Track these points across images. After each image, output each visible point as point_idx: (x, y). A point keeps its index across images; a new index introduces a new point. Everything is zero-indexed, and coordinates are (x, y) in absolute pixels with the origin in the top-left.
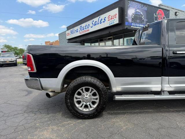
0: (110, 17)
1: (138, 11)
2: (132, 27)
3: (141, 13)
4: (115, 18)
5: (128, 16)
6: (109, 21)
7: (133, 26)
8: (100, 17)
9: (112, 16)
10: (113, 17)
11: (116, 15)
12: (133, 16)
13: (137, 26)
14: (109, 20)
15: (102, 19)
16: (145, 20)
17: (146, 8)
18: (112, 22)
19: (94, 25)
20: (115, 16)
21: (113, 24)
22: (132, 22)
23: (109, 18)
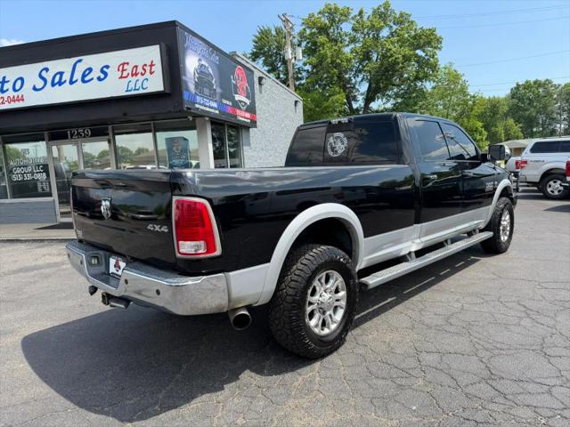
0: (129, 68)
1: (203, 62)
2: (197, 106)
3: (210, 70)
4: (147, 75)
5: (188, 75)
6: (127, 80)
7: (199, 104)
8: (80, 61)
9: (136, 67)
10: (140, 70)
11: (152, 65)
12: (197, 75)
13: (205, 106)
14: (121, 77)
15: (90, 70)
16: (218, 90)
17: (217, 58)
18: (139, 84)
19: (53, 85)
20: (148, 68)
21: (141, 91)
22: (196, 94)
23: (123, 70)
